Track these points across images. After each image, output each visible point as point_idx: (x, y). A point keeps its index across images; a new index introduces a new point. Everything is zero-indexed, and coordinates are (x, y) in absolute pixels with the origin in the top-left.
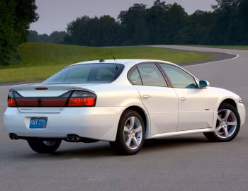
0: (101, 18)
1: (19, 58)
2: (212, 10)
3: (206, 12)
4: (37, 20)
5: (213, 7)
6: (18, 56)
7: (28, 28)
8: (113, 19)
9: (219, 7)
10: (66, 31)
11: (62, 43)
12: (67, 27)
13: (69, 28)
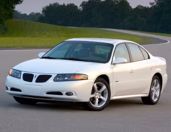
0: (68, 5)
1: (6, 29)
2: (150, 6)
3: (145, 7)
4: (21, 3)
5: (151, 4)
6: (6, 28)
7: (14, 8)
8: (76, 7)
9: (155, 4)
10: (41, 13)
11: (37, 21)
12: (42, 10)
13: (44, 11)
